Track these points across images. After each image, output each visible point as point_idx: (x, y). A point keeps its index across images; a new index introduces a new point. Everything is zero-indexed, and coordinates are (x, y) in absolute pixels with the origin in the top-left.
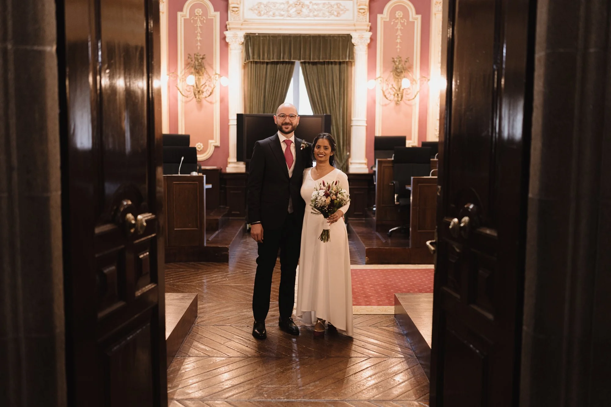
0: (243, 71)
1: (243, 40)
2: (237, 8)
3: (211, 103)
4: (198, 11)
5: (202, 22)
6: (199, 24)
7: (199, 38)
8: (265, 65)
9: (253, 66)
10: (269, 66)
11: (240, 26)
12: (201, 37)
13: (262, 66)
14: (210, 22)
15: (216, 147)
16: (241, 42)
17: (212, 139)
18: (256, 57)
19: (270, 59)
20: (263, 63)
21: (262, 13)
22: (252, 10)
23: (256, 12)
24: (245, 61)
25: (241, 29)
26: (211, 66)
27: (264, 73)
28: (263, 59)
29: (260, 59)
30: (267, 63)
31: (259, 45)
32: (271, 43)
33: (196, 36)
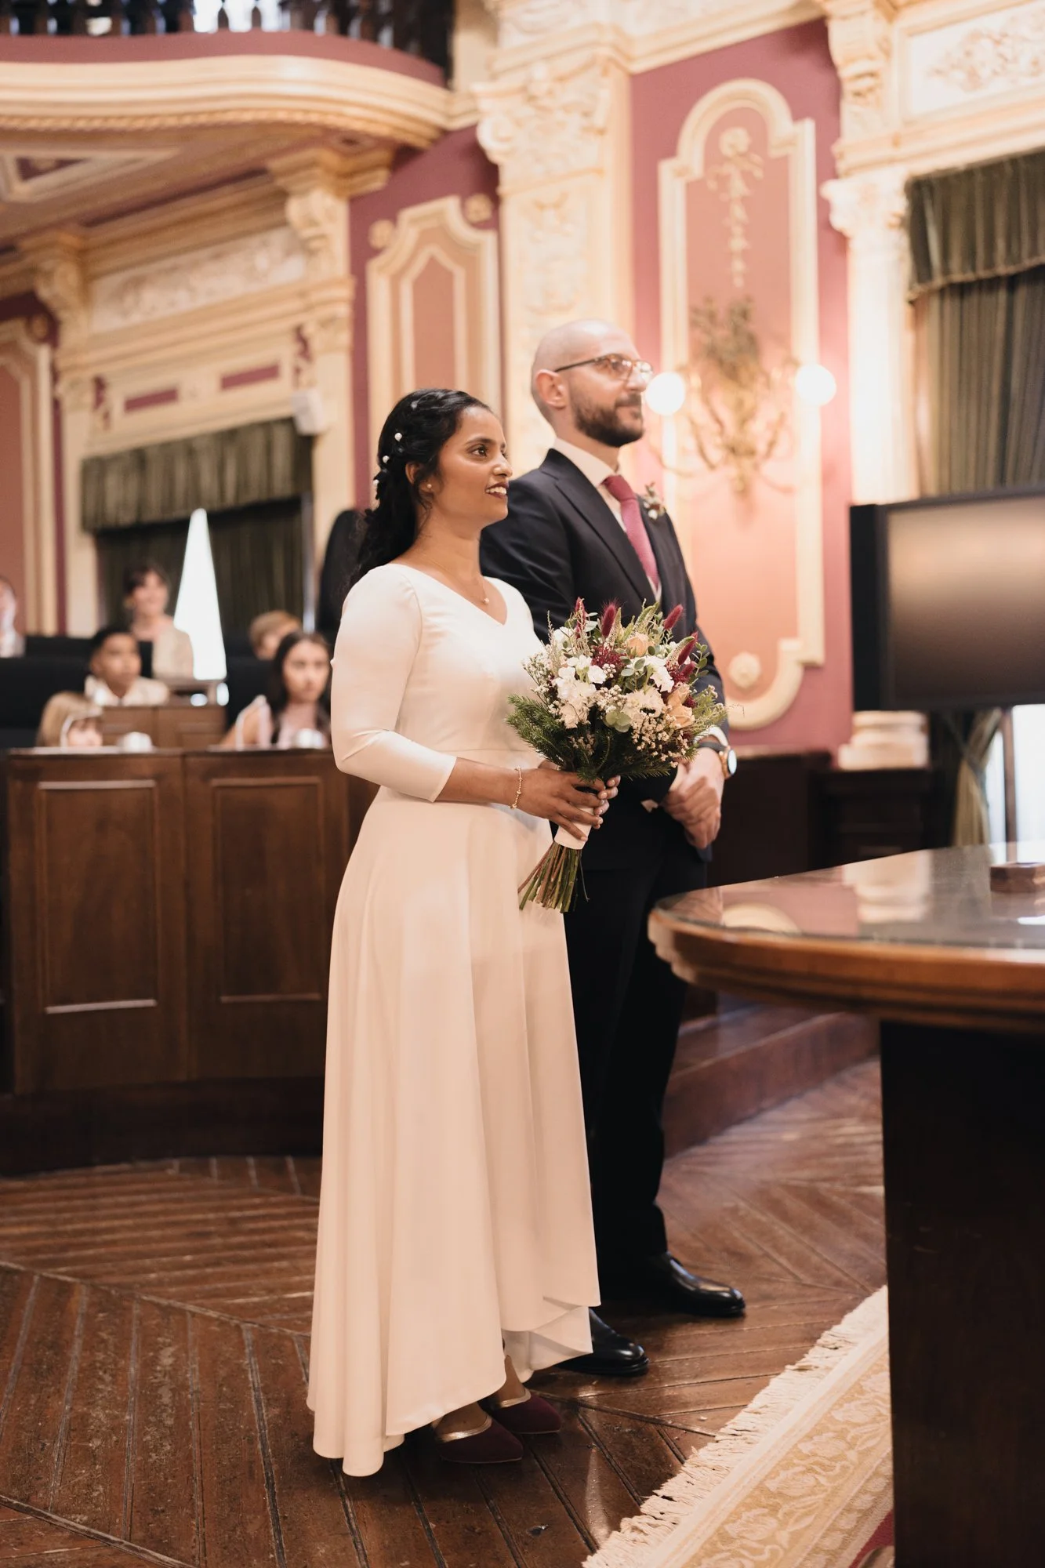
0: (909, 338)
1: (900, 205)
2: (872, 75)
3: (788, 491)
4: (736, 139)
5: (747, 176)
6: (738, 187)
7: (738, 243)
8: (1002, 296)
9: (951, 305)
10: (1022, 294)
11: (888, 151)
12: (747, 235)
13: (987, 299)
14: (780, 170)
15: (809, 668)
16: (895, 215)
17: (792, 632)
18: (956, 262)
19: (1018, 260)
20: (991, 284)
21: (985, 73)
22: (938, 72)
23: (960, 76)
24: (911, 288)
25: (891, 161)
26: (784, 340)
27: (1000, 329)
28: (990, 264)
29: (974, 269)
30: (1012, 282)
31: (970, 209)
32: (1023, 187)
33: (728, 234)
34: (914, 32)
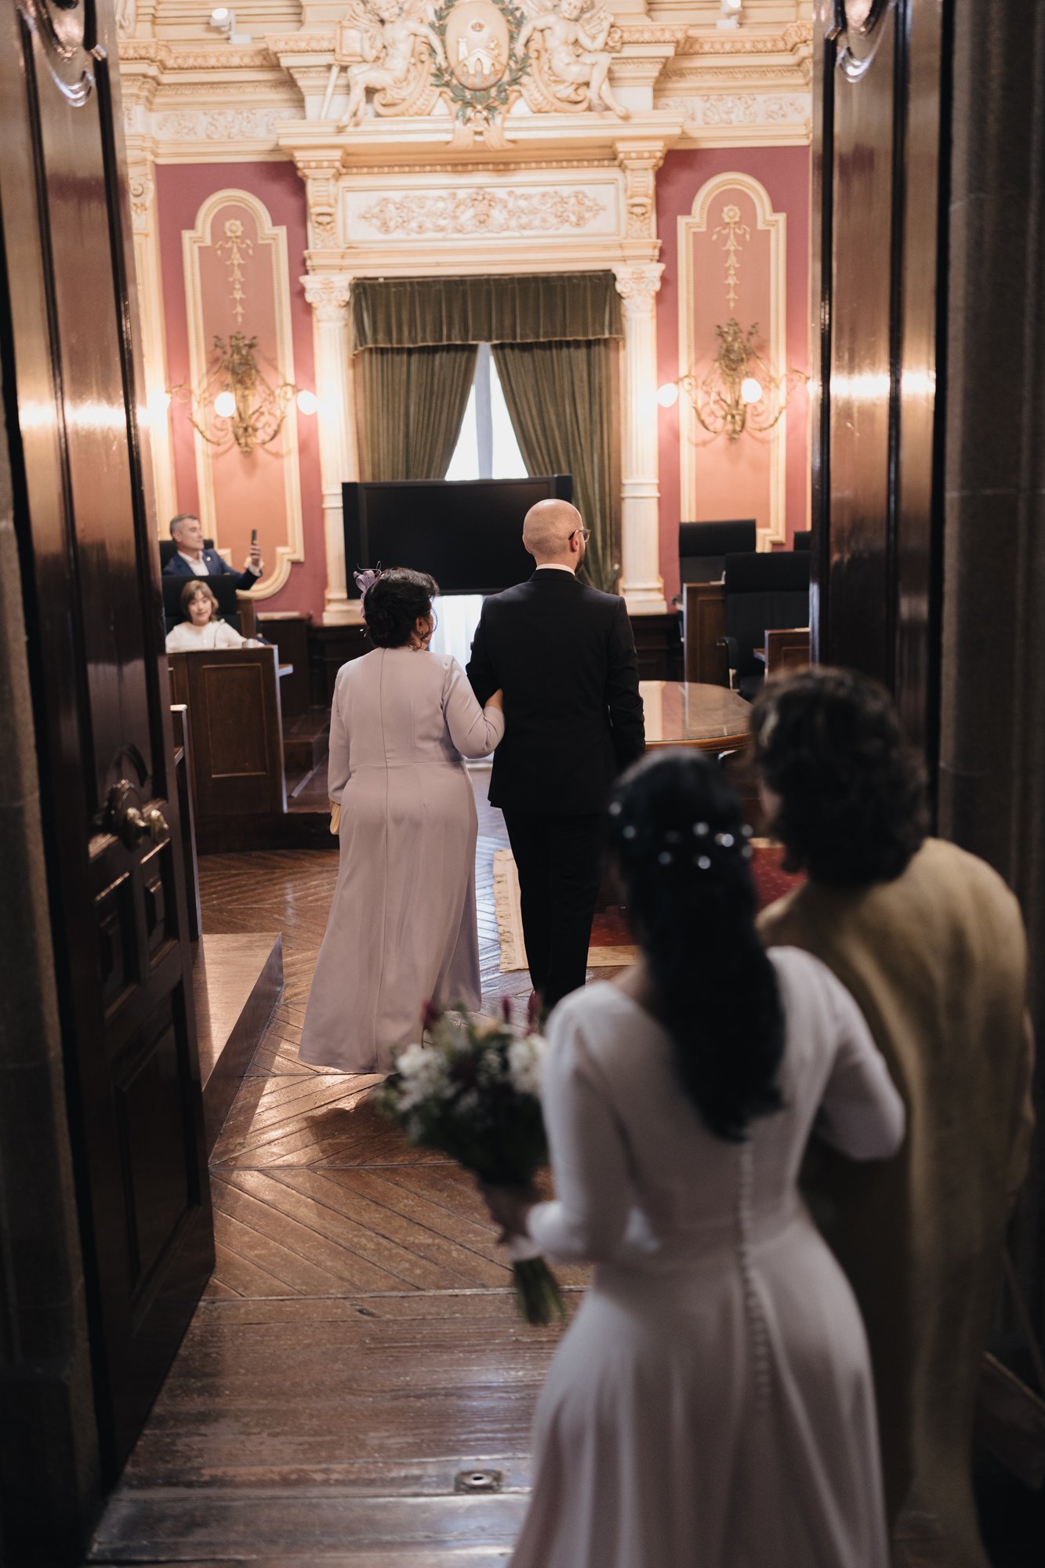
0: (351, 372)
1: (347, 296)
2: (329, 215)
3: (277, 455)
4: (234, 227)
5: (243, 253)
6: (237, 259)
7: (238, 295)
8: (405, 357)
9: (376, 359)
10: (415, 358)
11: (338, 262)
12: (243, 293)
13: (397, 358)
14: (264, 253)
15: (295, 564)
16: (344, 301)
17: (285, 543)
18: (381, 336)
19: (415, 342)
20: (399, 351)
21: (392, 224)
22: (365, 218)
23: (377, 222)
24: (356, 348)
25: (341, 269)
26: (272, 363)
27: (404, 377)
28: (400, 341)
29: (391, 341)
30: (410, 351)
31: (388, 306)
32: (417, 300)
33: (232, 289)
34: (350, 190)
